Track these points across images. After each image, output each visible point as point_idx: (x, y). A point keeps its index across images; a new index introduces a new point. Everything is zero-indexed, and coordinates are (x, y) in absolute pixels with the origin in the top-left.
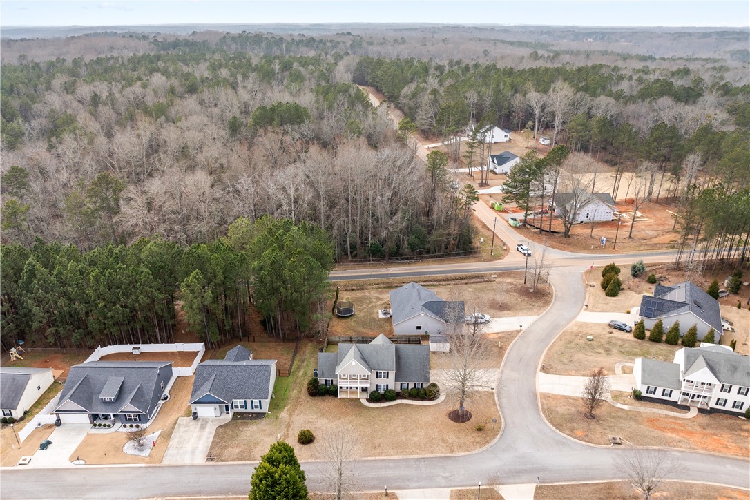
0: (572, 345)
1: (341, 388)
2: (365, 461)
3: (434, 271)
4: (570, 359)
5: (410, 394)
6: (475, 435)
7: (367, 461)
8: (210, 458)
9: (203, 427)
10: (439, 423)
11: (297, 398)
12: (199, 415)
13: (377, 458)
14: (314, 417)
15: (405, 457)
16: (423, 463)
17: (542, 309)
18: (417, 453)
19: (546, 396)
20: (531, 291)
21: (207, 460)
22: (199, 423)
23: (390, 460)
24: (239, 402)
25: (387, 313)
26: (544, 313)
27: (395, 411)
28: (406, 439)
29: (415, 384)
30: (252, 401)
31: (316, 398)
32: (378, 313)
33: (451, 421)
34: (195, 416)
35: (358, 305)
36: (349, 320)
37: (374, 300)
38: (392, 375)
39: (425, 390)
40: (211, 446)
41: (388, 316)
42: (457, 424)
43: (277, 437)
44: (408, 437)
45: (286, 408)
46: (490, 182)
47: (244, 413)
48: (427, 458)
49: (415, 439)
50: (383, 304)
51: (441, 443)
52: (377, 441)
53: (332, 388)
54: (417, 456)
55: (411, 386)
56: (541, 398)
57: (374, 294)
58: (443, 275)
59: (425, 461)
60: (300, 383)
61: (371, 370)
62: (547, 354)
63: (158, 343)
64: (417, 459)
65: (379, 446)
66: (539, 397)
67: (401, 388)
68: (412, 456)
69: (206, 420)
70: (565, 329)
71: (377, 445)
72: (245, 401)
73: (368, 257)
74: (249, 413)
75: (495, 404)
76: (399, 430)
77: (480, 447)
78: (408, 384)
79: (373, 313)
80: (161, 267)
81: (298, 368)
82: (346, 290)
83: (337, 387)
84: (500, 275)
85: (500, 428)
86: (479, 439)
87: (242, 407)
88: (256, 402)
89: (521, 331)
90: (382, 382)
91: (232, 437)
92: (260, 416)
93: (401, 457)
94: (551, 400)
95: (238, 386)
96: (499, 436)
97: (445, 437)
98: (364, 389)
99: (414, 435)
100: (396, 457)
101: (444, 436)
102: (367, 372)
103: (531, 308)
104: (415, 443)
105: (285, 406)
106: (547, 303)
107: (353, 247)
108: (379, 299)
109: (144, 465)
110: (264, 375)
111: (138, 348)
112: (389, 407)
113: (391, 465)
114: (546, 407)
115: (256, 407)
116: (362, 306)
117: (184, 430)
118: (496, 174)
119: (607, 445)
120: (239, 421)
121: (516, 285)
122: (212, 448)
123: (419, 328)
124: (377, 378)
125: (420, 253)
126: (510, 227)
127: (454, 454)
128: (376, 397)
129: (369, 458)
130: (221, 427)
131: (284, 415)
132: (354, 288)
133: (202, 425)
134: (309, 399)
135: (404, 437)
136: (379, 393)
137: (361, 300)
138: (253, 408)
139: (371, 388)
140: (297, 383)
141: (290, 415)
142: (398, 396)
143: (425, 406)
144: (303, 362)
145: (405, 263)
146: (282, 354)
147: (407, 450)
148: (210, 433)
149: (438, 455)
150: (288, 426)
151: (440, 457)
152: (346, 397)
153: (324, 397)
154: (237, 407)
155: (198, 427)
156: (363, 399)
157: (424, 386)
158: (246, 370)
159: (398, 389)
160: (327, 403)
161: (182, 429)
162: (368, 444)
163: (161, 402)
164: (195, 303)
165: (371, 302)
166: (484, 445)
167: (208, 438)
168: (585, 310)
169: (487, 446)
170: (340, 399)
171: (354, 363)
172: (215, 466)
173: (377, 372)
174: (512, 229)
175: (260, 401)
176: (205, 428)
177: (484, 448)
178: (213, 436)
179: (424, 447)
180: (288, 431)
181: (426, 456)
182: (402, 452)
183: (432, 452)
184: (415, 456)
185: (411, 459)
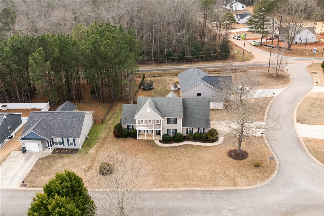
0: (315, 105)
1: (140, 131)
2: (154, 192)
3: (207, 67)
4: (318, 114)
5: (194, 137)
6: (254, 170)
7: (157, 192)
8: (24, 184)
9: (28, 159)
10: (221, 160)
11: (105, 139)
12: (27, 149)
13: (166, 189)
14: (116, 153)
15: (192, 189)
16: (209, 196)
17: (285, 85)
18: (203, 186)
19: (308, 140)
20: (275, 75)
21: (21, 186)
22: (26, 156)
23: (178, 191)
24: (58, 140)
25: (176, 87)
26: (287, 87)
27: (182, 150)
28: (192, 173)
29: (199, 129)
30: (68, 139)
31: (120, 139)
32: (170, 87)
33: (231, 159)
34: (24, 150)
35: (157, 84)
36: (150, 91)
37: (168, 81)
38: (180, 121)
39: (206, 134)
40: (29, 174)
41: (177, 89)
42: (237, 161)
43: (82, 168)
44: (194, 171)
45: (95, 146)
46: (236, 27)
47: (62, 149)
48: (212, 191)
49: (201, 173)
50: (174, 82)
51: (224, 177)
52: (167, 174)
53: (132, 132)
54: (202, 189)
55: (195, 131)
56: (304, 142)
57: (168, 78)
58: (212, 69)
59: (210, 194)
60: (109, 128)
61: (163, 117)
62: (298, 111)
63: (19, 103)
64: (203, 191)
65: (168, 178)
66: (302, 140)
67: (187, 133)
68: (198, 189)
69: (31, 153)
70: (306, 96)
71: (167, 177)
72: (63, 139)
73: (164, 60)
74: (66, 149)
75: (266, 146)
76: (186, 165)
77: (261, 182)
78: (193, 129)
79: (167, 87)
80: (18, 48)
81: (110, 119)
82: (150, 77)
83: (136, 130)
84: (250, 68)
85: (276, 165)
86: (258, 174)
87: (60, 144)
88: (71, 140)
89: (273, 97)
90: (172, 127)
91: (48, 167)
92: (74, 151)
93: (188, 189)
94: (314, 143)
95: (58, 127)
96: (276, 172)
97: (228, 172)
98: (158, 133)
99: (199, 170)
100: (184, 189)
101: (226, 171)
102: (160, 118)
103: (278, 85)
104: (200, 177)
105: (95, 144)
106: (289, 82)
107: (155, 55)
108: (171, 80)
110: (79, 119)
111: (6, 106)
112: (177, 146)
113: (179, 196)
114: (311, 148)
115: (71, 144)
116: (159, 84)
117: (13, 160)
118: (239, 24)
120: (56, 155)
121: (263, 73)
122: (29, 175)
123: (199, 94)
124: (168, 123)
125: (197, 58)
126: (252, 46)
128: (167, 139)
129: (159, 189)
130: (42, 159)
131: (92, 151)
132: (155, 75)
133: (28, 157)
134: (115, 139)
135: (190, 171)
136: (169, 136)
137: (159, 81)
138: (69, 145)
139: (163, 132)
140: (107, 128)
141: (97, 151)
142: (184, 139)
143: (207, 147)
144: (114, 115)
145: (188, 63)
146: (101, 110)
147: (194, 183)
148: (31, 164)
149: (223, 188)
150: (94, 160)
151: (225, 190)
152: (143, 139)
153: (126, 139)
154: (56, 144)
155: (24, 158)
156: (157, 140)
157: (206, 131)
158: (66, 116)
159: (185, 133)
160: (129, 143)
161: (12, 160)
162: (158, 176)
163: (7, 140)
164: (37, 70)
165: (166, 82)
166: (264, 180)
167: (29, 167)
168: (316, 85)
169: (267, 181)
170: (139, 140)
171: (149, 110)
172: (26, 191)
173: (168, 119)
174: (254, 47)
175: (74, 140)
176: (29, 159)
177: (264, 183)
178: (32, 166)
179: (209, 180)
180: (93, 163)
181: (212, 188)
182: (189, 184)
183: (217, 186)
184: (201, 188)
185: (198, 191)
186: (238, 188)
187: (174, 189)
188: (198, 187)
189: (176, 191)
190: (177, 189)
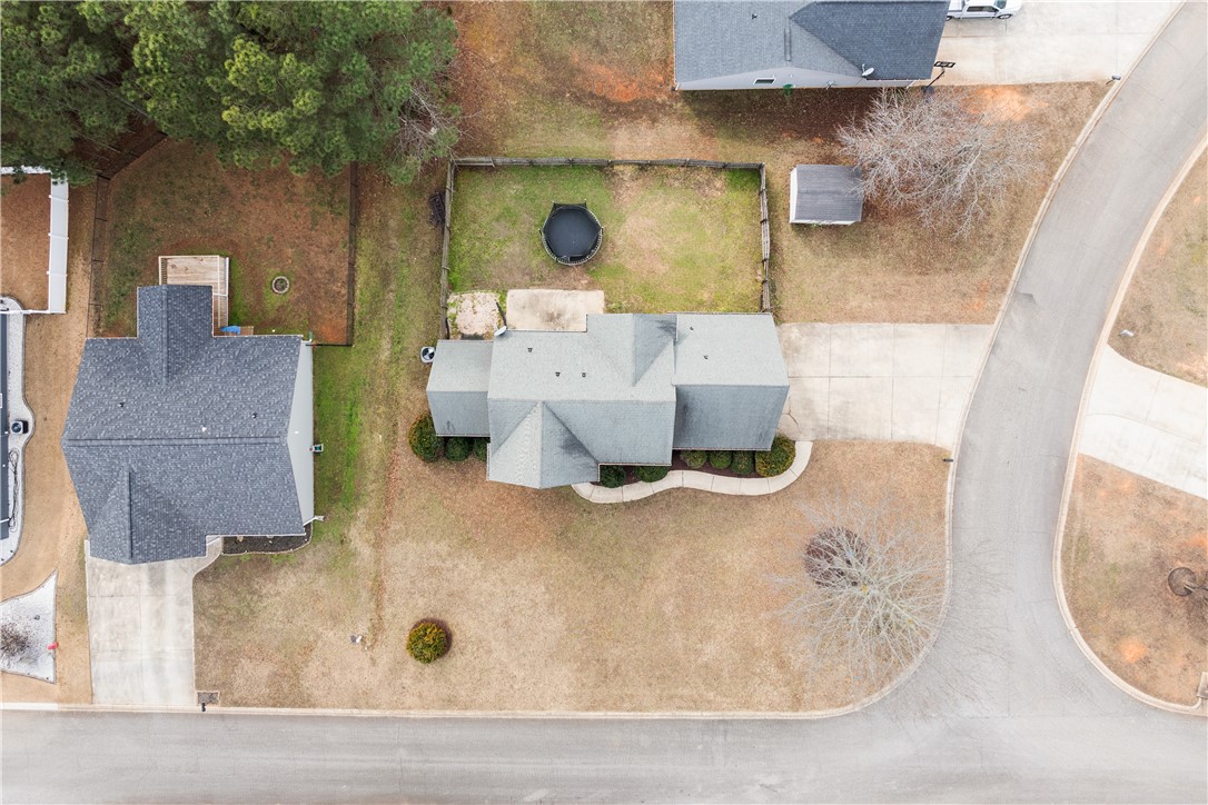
2: (580, 723)
7: (587, 722)
13: (611, 715)
14: (443, 547)
15: (678, 714)
16: (720, 739)
18: (709, 703)
19: (1091, 476)
23: (642, 722)
27: (662, 521)
28: (685, 649)
44: (692, 639)
48: (732, 722)
49: (709, 650)
51: (773, 669)
52: (612, 653)
54: (707, 714)
56: (1075, 484)
59: (725, 733)
64: (706, 723)
65: (616, 671)
68: (696, 715)
71: (611, 666)
76: (668, 608)
77: (869, 692)
91: (241, 618)
93: (667, 714)
94: (1100, 494)
99: (706, 635)
100: (656, 715)
104: (706, 666)
109: (54, 707)
114: (1076, 529)
117: (112, 588)
119: (1186, 703)
122: (200, 656)
127: (802, 715)
129: (592, 715)
130: (203, 576)
131: (359, 536)
135: (679, 639)
147: (686, 693)
148: (181, 602)
149: (760, 715)
151: (765, 721)
155: (145, 578)
161: (106, 586)
162: (588, 662)
167: (181, 620)
169: (888, 688)
172: (223, 718)
176: (163, 581)
177: (877, 696)
178: (190, 612)
179: (728, 681)
180: (379, 606)
181: (732, 713)
182: (671, 697)
183: (746, 705)
184: (704, 714)
185: (694, 721)
186: (803, 714)
187: (632, 713)
188: (698, 709)
189: (636, 721)
190: (639, 713)
